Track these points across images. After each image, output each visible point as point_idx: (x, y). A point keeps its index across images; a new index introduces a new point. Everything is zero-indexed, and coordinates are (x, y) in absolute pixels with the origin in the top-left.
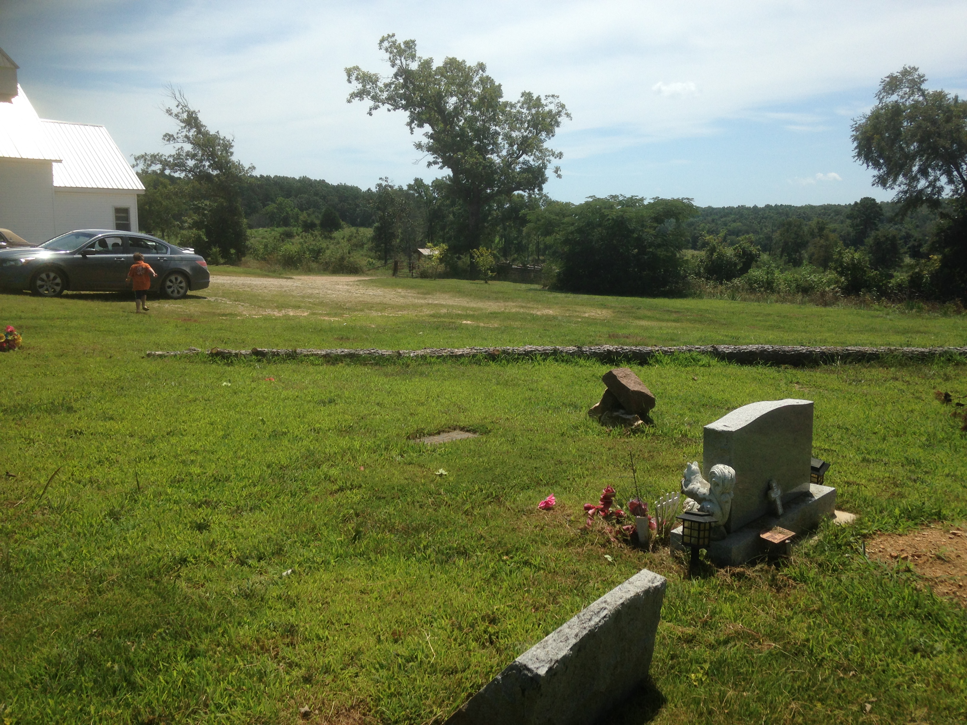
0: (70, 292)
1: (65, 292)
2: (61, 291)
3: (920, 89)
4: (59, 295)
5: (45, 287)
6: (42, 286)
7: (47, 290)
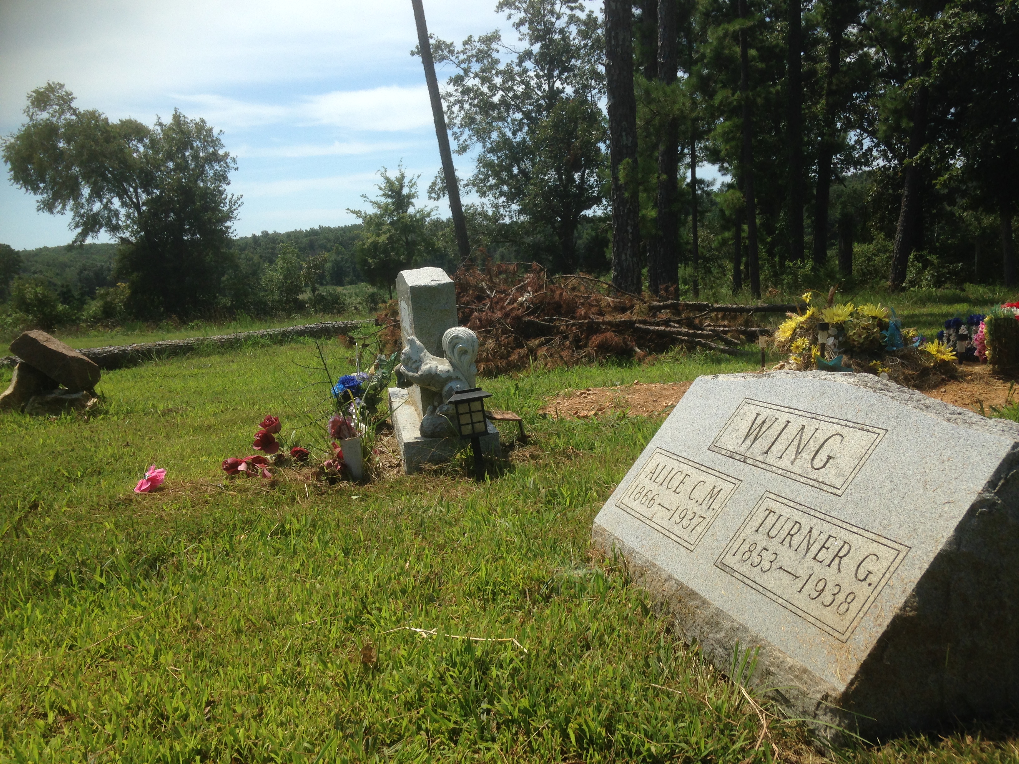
3: (70, 108)
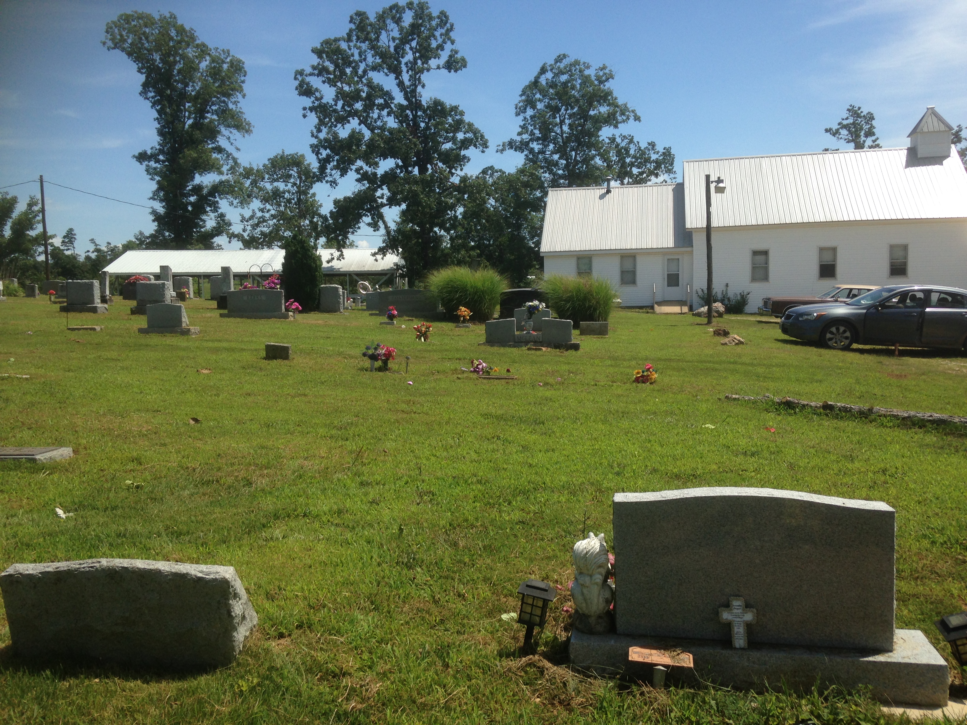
0: (861, 346)
1: (855, 346)
2: (850, 344)
4: (847, 348)
5: (834, 340)
6: (831, 339)
7: (836, 343)
